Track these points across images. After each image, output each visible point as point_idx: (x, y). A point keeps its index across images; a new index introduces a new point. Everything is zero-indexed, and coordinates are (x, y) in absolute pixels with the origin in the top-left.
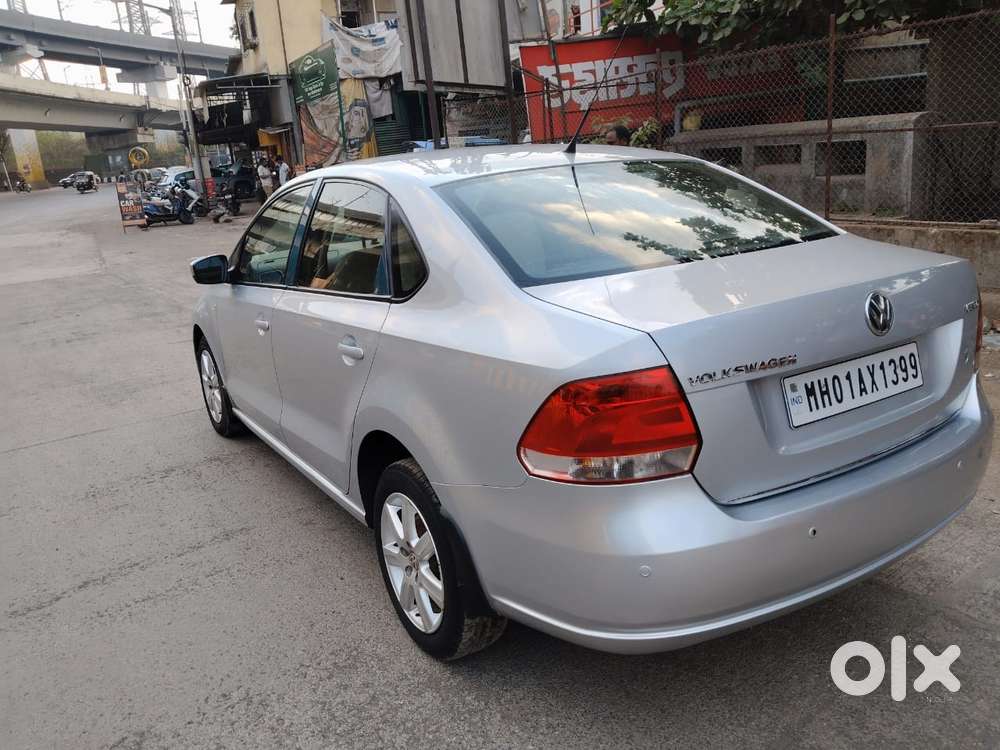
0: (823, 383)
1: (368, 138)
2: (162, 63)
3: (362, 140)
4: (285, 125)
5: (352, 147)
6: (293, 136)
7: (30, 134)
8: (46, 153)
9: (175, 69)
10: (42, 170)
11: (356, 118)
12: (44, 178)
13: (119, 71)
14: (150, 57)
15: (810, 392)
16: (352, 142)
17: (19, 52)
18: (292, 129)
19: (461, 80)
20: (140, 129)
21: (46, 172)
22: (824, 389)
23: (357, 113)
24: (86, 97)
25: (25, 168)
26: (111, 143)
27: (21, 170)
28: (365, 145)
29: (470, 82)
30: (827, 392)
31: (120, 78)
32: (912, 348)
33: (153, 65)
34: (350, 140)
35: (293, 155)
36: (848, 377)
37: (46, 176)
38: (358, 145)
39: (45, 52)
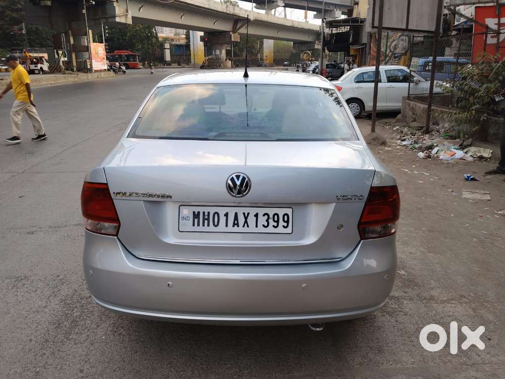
0: (206, 214)
1: (405, 54)
2: (335, 10)
3: (402, 54)
4: (364, 44)
5: (395, 57)
6: (365, 51)
7: (272, 41)
8: (277, 51)
9: (341, 12)
10: (273, 58)
11: (402, 42)
12: (272, 62)
13: (315, 13)
14: (330, 7)
15: (196, 216)
16: (396, 55)
17: (275, 4)
18: (366, 47)
19: (404, 27)
20: (317, 42)
21: (274, 59)
22: (206, 217)
23: (403, 40)
24: (296, 25)
25: (266, 57)
26: (303, 48)
27: (265, 58)
28: (403, 57)
29: (410, 27)
30: (208, 220)
31: (315, 17)
32: (289, 211)
33: (331, 11)
34: (395, 54)
35: (364, 60)
36: (226, 215)
37: (274, 62)
38: (399, 57)
39: (285, 4)
